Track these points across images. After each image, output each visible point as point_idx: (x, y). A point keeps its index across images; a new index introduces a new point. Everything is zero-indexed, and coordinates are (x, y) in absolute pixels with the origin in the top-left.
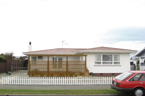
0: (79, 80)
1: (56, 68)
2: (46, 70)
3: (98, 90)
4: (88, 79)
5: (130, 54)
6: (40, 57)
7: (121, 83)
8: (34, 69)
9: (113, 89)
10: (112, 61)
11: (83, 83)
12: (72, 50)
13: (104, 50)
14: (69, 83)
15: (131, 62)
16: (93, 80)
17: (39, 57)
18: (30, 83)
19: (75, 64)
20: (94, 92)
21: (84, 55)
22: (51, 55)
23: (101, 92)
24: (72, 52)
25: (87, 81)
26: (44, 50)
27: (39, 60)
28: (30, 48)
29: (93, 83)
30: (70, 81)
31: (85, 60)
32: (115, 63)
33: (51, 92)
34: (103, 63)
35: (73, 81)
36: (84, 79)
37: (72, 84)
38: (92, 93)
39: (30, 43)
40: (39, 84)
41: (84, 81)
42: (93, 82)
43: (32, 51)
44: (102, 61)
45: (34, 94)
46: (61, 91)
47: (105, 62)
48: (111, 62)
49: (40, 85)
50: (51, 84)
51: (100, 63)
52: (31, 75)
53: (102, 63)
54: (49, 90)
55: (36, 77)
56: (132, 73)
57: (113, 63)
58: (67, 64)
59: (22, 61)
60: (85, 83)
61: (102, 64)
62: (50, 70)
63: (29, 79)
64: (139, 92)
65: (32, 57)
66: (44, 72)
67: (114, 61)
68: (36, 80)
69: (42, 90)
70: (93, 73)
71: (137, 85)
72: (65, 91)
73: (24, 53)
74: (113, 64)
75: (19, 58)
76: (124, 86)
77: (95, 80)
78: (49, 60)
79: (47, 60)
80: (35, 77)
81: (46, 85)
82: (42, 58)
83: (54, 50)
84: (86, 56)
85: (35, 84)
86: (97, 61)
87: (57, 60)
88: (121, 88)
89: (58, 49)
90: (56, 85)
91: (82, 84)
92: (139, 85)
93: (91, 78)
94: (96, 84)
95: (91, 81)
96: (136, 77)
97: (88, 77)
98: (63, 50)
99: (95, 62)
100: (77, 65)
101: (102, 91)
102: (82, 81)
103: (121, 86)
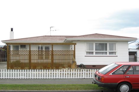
0: (63, 73)
1: (42, 58)
2: (27, 61)
3: (79, 85)
4: (74, 72)
5: (129, 43)
6: (23, 45)
7: (103, 77)
8: (15, 61)
9: (95, 84)
10: (107, 50)
11: (68, 77)
12: (61, 38)
13: (97, 37)
14: (51, 77)
15: (129, 52)
16: (80, 73)
17: (21, 46)
18: (3, 77)
19: (62, 55)
20: (73, 87)
21: (73, 44)
22: (33, 44)
23: (82, 87)
24: (62, 39)
25: (73, 74)
26: (28, 38)
27: (22, 50)
28: (12, 35)
29: (80, 77)
30: (52, 74)
31: (74, 50)
32: (110, 53)
33: (23, 87)
34: (96, 53)
35: (56, 74)
36: (69, 72)
37: (52, 78)
38: (71, 89)
39: (12, 30)
40: (13, 78)
41: (69, 74)
42: (80, 75)
43: (14, 39)
44: (94, 51)
45: (2, 89)
46: (34, 87)
47: (99, 52)
48: (105, 52)
49: (17, 78)
50: (28, 78)
51: (92, 53)
52: (9, 68)
53: (94, 53)
54: (20, 85)
55: (15, 70)
56: (117, 65)
57: (108, 53)
58: (52, 55)
59: (5, 51)
60: (70, 77)
61: (94, 55)
62: (32, 61)
63: (6, 72)
64: (125, 87)
65: (14, 46)
66: (25, 64)
67: (109, 51)
68: (12, 73)
69: (13, 85)
70: (84, 64)
71: (122, 79)
72: (40, 85)
73: (3, 41)
74: (108, 55)
75: (2, 47)
76: (106, 80)
77: (82, 73)
78: (31, 50)
79: (29, 50)
80: (18, 70)
81: (22, 78)
82: (25, 47)
83: (40, 38)
84: (75, 44)
85: (9, 78)
86: (89, 50)
87: (44, 49)
88: (103, 82)
89: (45, 36)
90: (34, 78)
91: (64, 78)
92: (124, 79)
93: (77, 71)
94: (81, 77)
95: (77, 74)
96: (121, 69)
97: (74, 70)
98: (51, 37)
99: (87, 52)
100: (64, 55)
101: (84, 86)
102: (67, 74)
103: (103, 80)
